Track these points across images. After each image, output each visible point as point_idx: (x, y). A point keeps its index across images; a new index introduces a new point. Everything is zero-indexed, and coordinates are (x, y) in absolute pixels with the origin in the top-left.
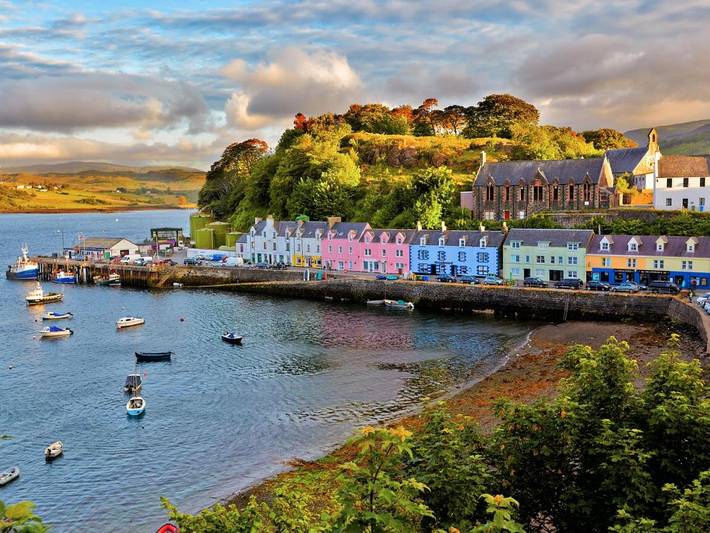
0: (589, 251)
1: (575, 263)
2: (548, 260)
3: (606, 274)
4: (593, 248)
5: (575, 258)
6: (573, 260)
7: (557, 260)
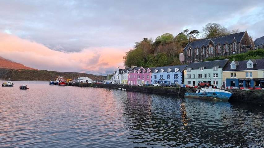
0: (224, 70)
1: (217, 77)
2: (203, 76)
3: (234, 82)
4: (226, 68)
5: (217, 74)
6: (216, 75)
7: (207, 76)
